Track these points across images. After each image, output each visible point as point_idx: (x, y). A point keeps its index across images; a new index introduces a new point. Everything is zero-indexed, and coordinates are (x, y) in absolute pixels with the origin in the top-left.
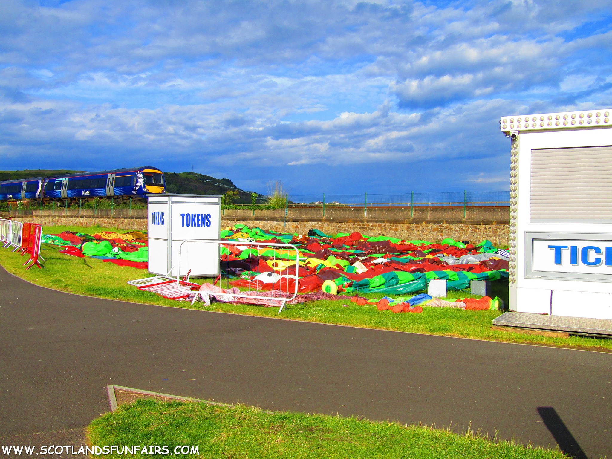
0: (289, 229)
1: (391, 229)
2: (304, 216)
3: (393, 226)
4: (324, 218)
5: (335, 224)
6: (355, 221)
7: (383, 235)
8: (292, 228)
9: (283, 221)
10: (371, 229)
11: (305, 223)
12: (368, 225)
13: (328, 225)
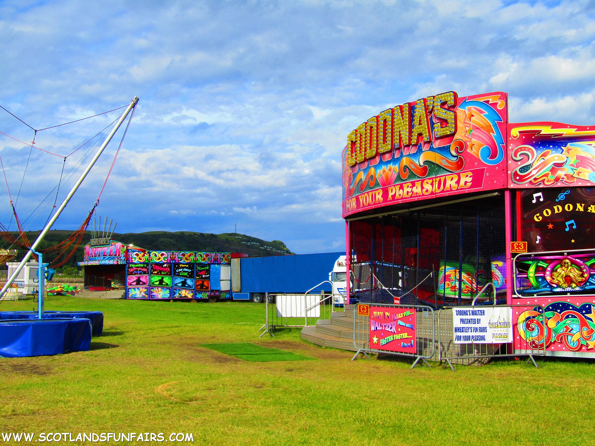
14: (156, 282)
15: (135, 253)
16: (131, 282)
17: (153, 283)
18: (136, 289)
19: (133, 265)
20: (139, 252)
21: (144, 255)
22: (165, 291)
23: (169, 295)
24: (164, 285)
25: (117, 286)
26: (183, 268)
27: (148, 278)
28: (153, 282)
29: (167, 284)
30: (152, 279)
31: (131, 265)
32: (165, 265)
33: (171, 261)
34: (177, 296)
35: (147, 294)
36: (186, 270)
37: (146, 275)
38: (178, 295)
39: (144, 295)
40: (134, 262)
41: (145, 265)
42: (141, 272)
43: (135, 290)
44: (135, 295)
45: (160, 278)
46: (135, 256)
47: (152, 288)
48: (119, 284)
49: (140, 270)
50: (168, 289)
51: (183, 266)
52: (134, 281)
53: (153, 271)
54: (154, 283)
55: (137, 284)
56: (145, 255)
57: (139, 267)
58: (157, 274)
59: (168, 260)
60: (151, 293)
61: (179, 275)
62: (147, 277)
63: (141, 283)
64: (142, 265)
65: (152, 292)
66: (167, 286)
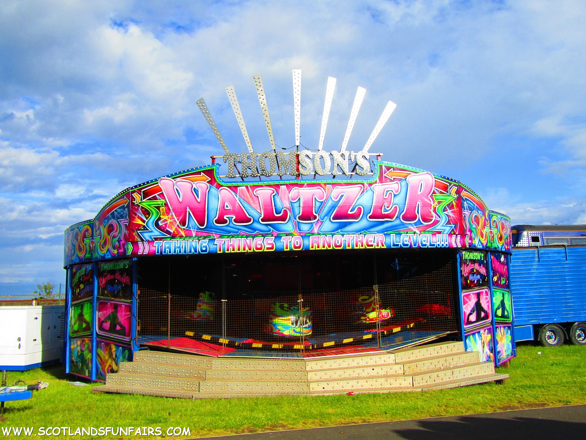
23: (511, 346)
27: (488, 298)
31: (463, 253)
37: (486, 288)
42: (478, 277)
46: (474, 225)
49: (477, 272)
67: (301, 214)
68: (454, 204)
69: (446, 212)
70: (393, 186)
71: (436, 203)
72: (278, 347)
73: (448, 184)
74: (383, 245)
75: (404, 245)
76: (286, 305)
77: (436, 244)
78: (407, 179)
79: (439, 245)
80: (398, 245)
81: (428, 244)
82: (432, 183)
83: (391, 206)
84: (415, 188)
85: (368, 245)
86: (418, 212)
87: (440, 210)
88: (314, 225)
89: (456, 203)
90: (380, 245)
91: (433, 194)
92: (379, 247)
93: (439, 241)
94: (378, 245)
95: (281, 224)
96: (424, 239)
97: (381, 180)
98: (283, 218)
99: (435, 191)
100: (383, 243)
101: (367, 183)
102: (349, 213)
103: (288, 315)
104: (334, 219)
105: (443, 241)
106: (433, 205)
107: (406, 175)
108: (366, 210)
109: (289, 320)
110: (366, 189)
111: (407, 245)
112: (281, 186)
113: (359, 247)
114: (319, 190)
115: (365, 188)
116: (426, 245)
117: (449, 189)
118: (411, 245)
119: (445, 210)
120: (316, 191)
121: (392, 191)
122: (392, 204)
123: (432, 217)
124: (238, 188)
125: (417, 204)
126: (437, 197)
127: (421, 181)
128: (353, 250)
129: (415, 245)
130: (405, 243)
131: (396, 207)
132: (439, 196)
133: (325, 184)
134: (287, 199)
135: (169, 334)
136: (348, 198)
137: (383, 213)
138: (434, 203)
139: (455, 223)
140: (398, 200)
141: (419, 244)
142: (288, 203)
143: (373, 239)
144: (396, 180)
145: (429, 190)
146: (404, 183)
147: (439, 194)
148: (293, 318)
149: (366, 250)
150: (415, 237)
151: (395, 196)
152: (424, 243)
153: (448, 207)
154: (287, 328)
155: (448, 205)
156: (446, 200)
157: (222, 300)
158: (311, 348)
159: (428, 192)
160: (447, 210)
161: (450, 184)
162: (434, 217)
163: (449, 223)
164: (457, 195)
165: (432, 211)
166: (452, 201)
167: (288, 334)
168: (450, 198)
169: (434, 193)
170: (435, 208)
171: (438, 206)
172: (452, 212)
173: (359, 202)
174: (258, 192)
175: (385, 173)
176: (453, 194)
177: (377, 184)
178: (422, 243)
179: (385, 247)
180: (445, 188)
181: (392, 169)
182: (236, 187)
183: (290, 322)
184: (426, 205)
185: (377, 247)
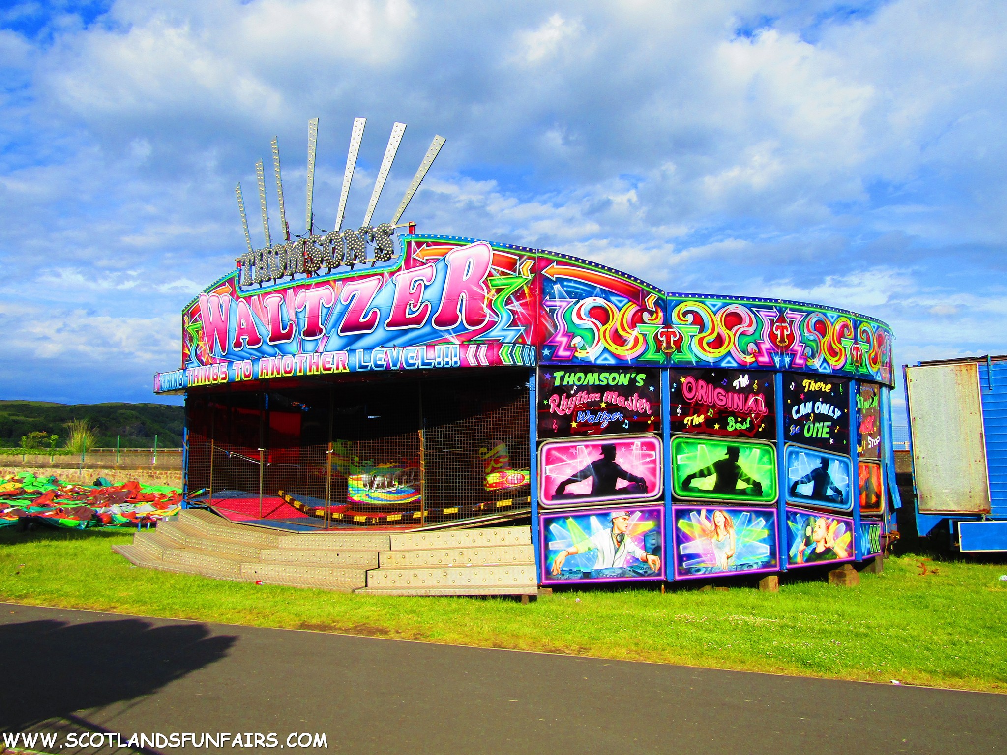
0: (84, 477)
1: (175, 477)
2: (99, 463)
3: (177, 474)
4: (117, 464)
5: (127, 472)
6: (144, 468)
7: (168, 484)
8: (87, 477)
9: (78, 468)
10: (157, 478)
11: (99, 470)
12: (156, 473)
13: (120, 472)
14: (702, 474)
15: (589, 303)
16: (559, 478)
17: (686, 484)
18: (594, 520)
19: (572, 379)
20: (606, 296)
21: (637, 320)
22: (747, 529)
23: (765, 549)
24: (743, 492)
25: (380, 496)
26: (813, 396)
27: (655, 454)
28: (684, 476)
29: (757, 488)
30: (681, 459)
31: (558, 374)
32: (744, 381)
33: (777, 360)
34: (798, 552)
35: (656, 551)
36: (823, 408)
37: (650, 437)
38: (802, 546)
39: (640, 553)
40: (580, 355)
41: (641, 378)
42: (617, 416)
43: (587, 528)
44: (591, 555)
45: (721, 454)
46: (588, 323)
47: (680, 514)
48: (397, 486)
49: (612, 408)
50: (759, 514)
51: (815, 386)
52: (583, 475)
53: (685, 414)
54: (695, 483)
55: (596, 492)
56: (646, 315)
57: (608, 388)
58: (705, 430)
59: (759, 353)
60: (679, 542)
61: (799, 438)
62: (651, 446)
63: (621, 483)
64: (623, 380)
65: (682, 537)
66: (756, 500)
67: (306, 328)
68: (526, 290)
69: (509, 307)
70: (424, 272)
71: (493, 292)
72: (338, 517)
73: (517, 258)
74: (345, 368)
75: (377, 366)
76: (357, 459)
77: (434, 362)
78: (446, 259)
79: (439, 363)
80: (367, 367)
81: (419, 362)
82: (488, 259)
83: (419, 305)
84: (458, 273)
85: (325, 369)
86: (461, 311)
87: (499, 306)
88: (320, 342)
89: (530, 289)
90: (341, 367)
91: (488, 278)
92: (339, 371)
93: (439, 357)
94: (337, 369)
95: (285, 344)
96: (411, 355)
97: (408, 266)
98: (288, 336)
99: (493, 271)
100: (346, 364)
101: (388, 273)
102: (361, 320)
103: (360, 473)
104: (342, 331)
105: (447, 357)
106: (487, 296)
107: (446, 251)
108: (384, 314)
109: (360, 479)
110: (386, 282)
111: (382, 366)
112: (288, 291)
113: (314, 372)
114: (327, 290)
115: (384, 281)
116: (414, 365)
117: (518, 265)
118: (388, 366)
119: (508, 302)
120: (324, 292)
121: (423, 280)
122: (420, 301)
123: (485, 316)
124: (252, 298)
125: (461, 298)
126: (494, 283)
127: (469, 258)
128: (305, 377)
129: (395, 365)
130: (379, 363)
131: (427, 306)
132: (498, 280)
133: (335, 281)
134: (293, 308)
135: (261, 492)
136: (360, 300)
137: (407, 316)
138: (489, 292)
139: (527, 323)
140: (430, 295)
141: (401, 364)
142: (293, 314)
143: (331, 360)
144: (430, 262)
145: (482, 271)
146: (441, 265)
147: (500, 277)
148: (365, 477)
149: (322, 376)
150: (395, 353)
151: (426, 287)
152: (411, 361)
153: (514, 296)
154: (358, 491)
155: (515, 294)
156: (510, 285)
157: (259, 449)
158: (374, 522)
159: (479, 275)
160: (512, 303)
161: (521, 256)
162: (488, 316)
163: (514, 324)
164: (533, 275)
165: (484, 306)
166: (522, 286)
167: (359, 499)
168: (520, 280)
169: (490, 275)
170: (491, 300)
171: (495, 297)
172: (521, 305)
173: (375, 303)
174: (268, 301)
175: (414, 253)
176: (526, 274)
177: (402, 272)
178: (407, 362)
179: (347, 370)
180: (511, 266)
181: (425, 245)
182: (250, 297)
183: (362, 482)
184: (476, 298)
185: (336, 371)
